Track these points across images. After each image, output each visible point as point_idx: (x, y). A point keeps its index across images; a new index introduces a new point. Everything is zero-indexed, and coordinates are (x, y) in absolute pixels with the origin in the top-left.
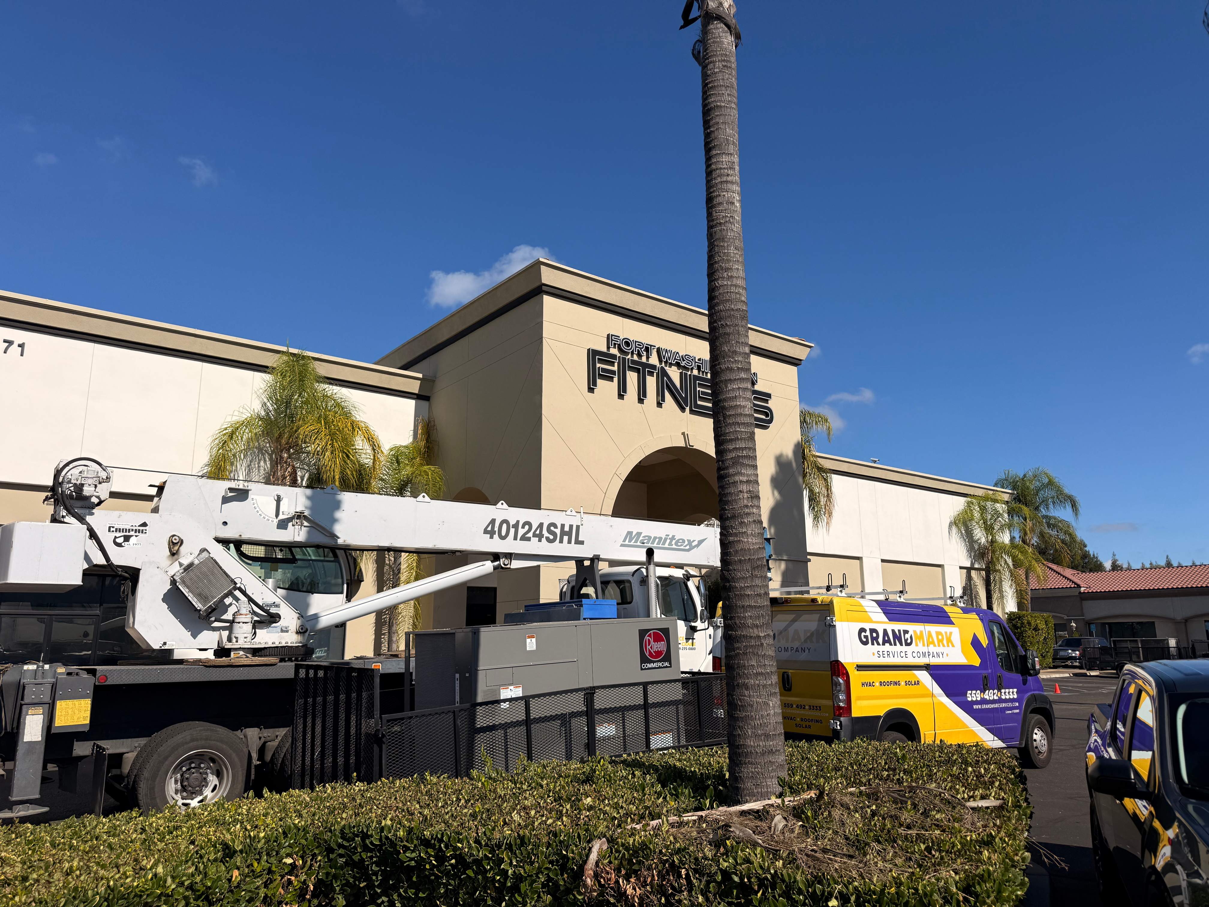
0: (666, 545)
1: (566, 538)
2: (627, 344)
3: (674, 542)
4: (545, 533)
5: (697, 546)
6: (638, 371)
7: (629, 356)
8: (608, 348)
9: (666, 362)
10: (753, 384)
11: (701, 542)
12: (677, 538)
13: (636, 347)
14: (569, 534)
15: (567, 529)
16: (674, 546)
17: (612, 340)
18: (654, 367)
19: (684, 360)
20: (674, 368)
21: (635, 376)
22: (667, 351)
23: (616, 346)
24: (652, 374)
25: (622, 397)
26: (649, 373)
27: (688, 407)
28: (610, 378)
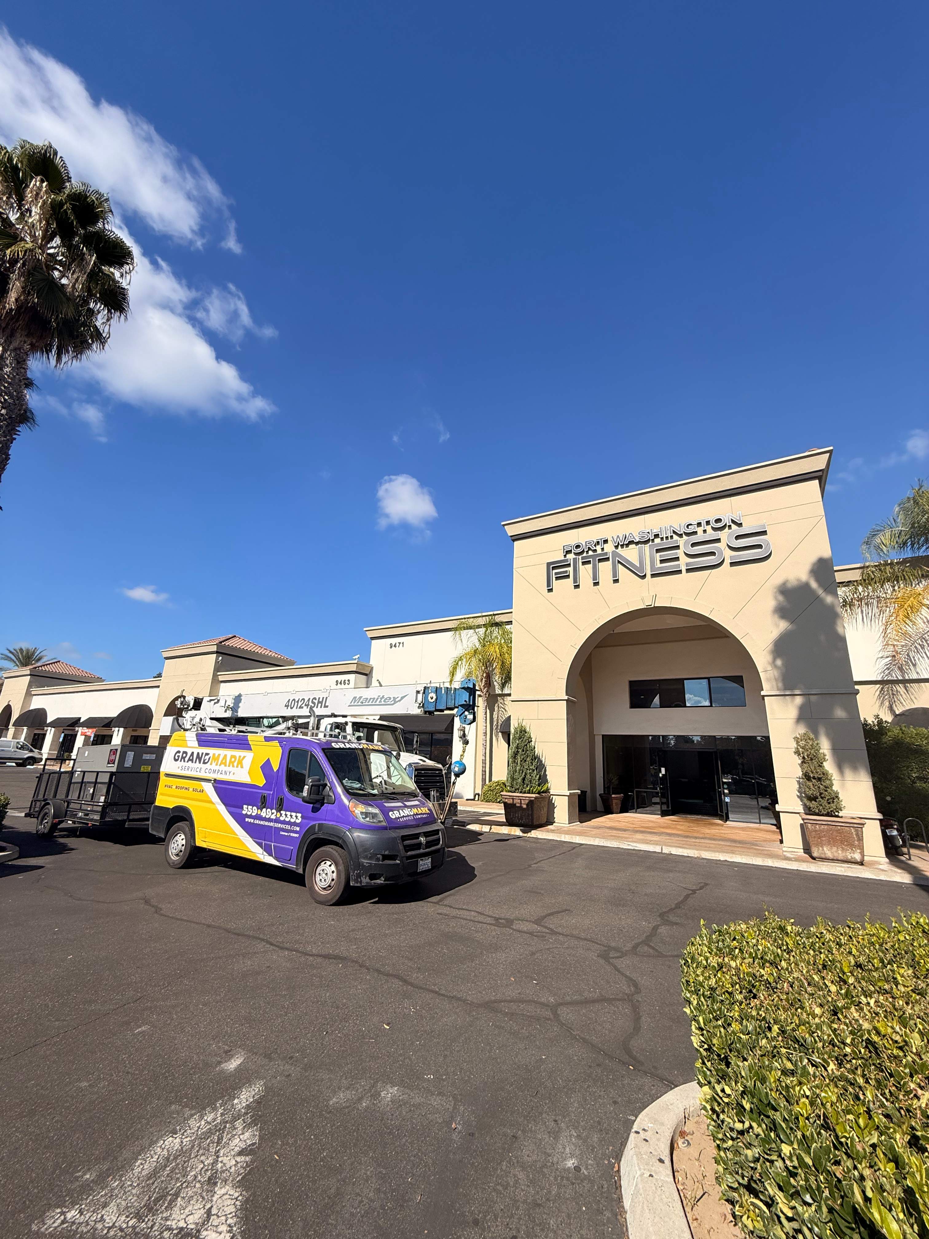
0: (377, 703)
1: (320, 705)
2: (578, 547)
3: (383, 700)
4: (311, 704)
5: (400, 701)
6: (589, 562)
7: (585, 554)
8: (565, 556)
9: (622, 546)
10: (739, 525)
11: (402, 698)
12: (385, 697)
13: (587, 546)
14: (321, 703)
15: (321, 700)
16: (383, 703)
17: (565, 549)
18: (607, 554)
19: (638, 537)
20: (631, 546)
21: (589, 567)
22: (618, 536)
23: (569, 552)
24: (608, 559)
25: (577, 587)
26: (600, 561)
27: (649, 574)
28: (568, 577)
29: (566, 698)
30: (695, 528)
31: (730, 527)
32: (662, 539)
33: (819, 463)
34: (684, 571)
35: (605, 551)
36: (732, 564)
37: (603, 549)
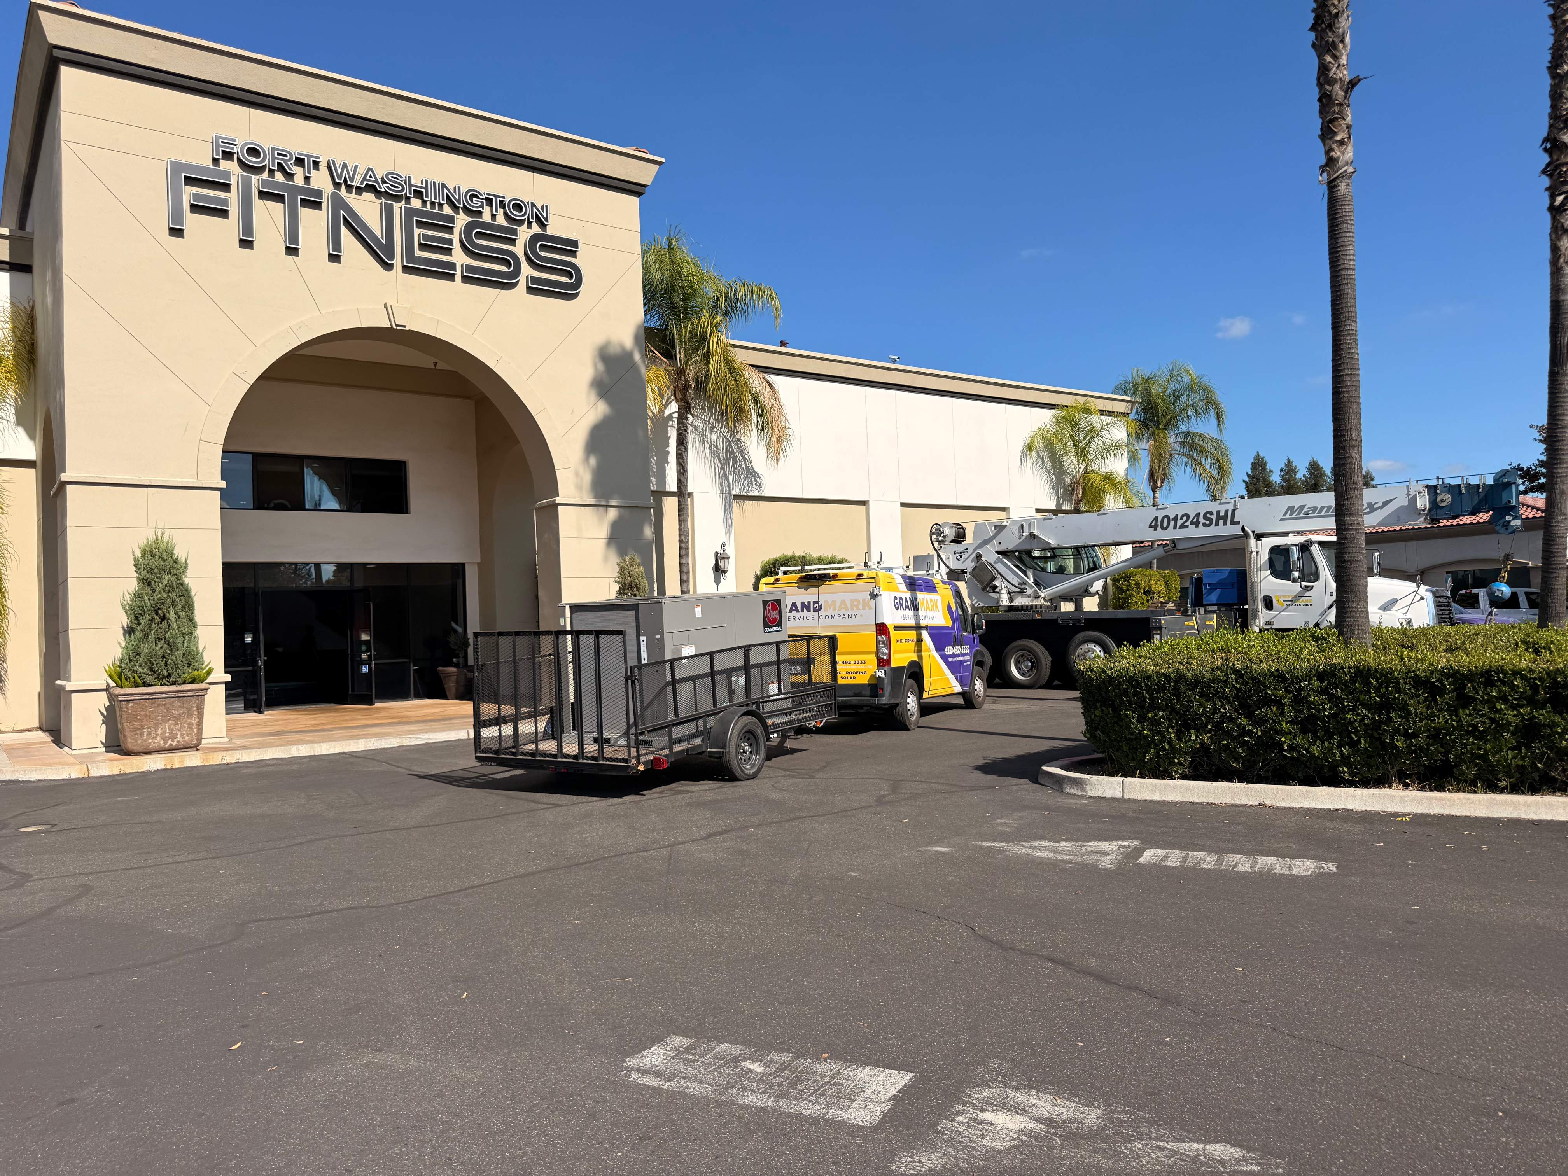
2: (253, 151)
6: (280, 198)
7: (266, 175)
8: (216, 161)
9: (349, 188)
10: (543, 226)
13: (274, 158)
17: (218, 146)
18: (319, 193)
19: (384, 182)
20: (368, 196)
21: (277, 209)
22: (345, 166)
23: (228, 155)
24: (317, 205)
25: (246, 244)
26: (306, 203)
27: (397, 262)
28: (223, 213)
29: (223, 484)
30: (482, 206)
31: (530, 223)
32: (424, 202)
33: (644, 174)
34: (458, 277)
35: (314, 184)
36: (530, 290)
37: (307, 179)
